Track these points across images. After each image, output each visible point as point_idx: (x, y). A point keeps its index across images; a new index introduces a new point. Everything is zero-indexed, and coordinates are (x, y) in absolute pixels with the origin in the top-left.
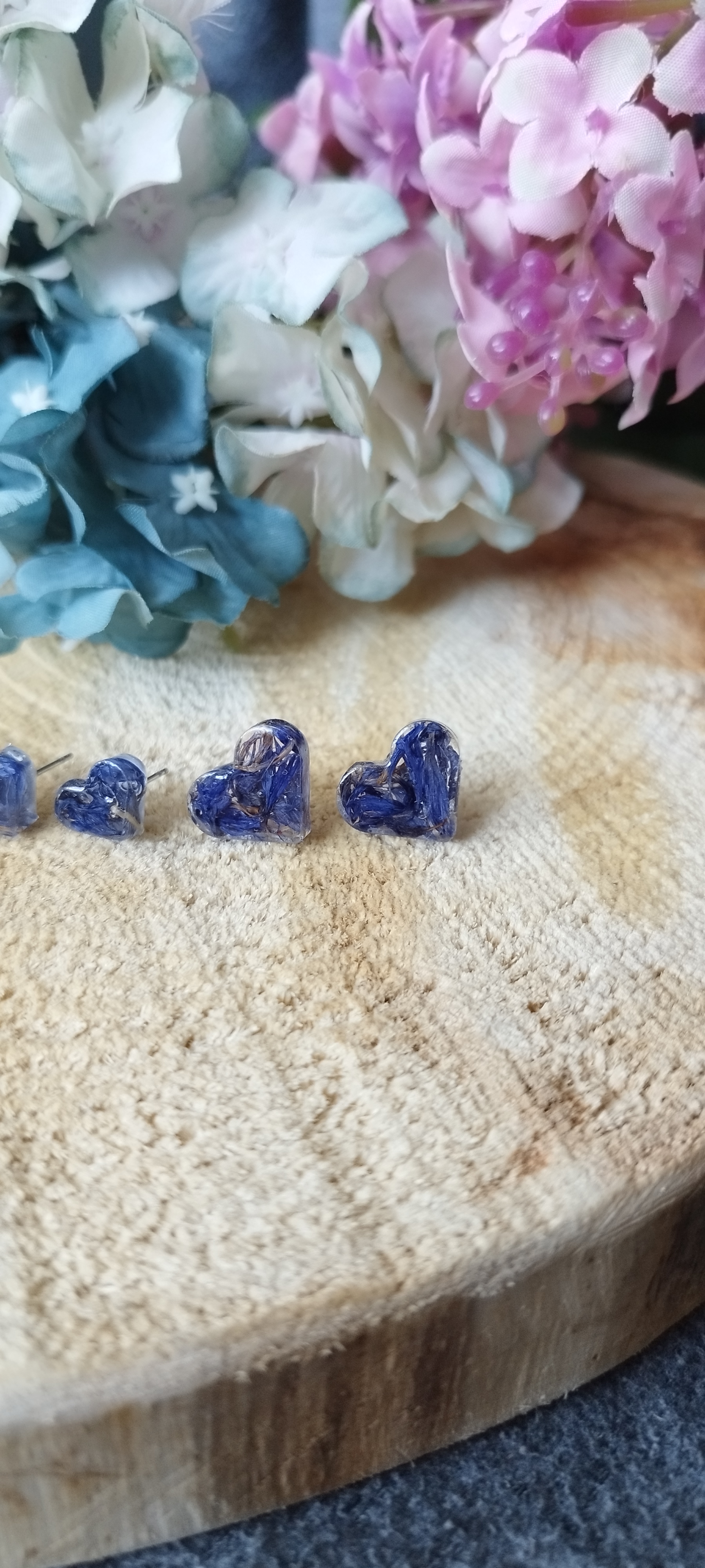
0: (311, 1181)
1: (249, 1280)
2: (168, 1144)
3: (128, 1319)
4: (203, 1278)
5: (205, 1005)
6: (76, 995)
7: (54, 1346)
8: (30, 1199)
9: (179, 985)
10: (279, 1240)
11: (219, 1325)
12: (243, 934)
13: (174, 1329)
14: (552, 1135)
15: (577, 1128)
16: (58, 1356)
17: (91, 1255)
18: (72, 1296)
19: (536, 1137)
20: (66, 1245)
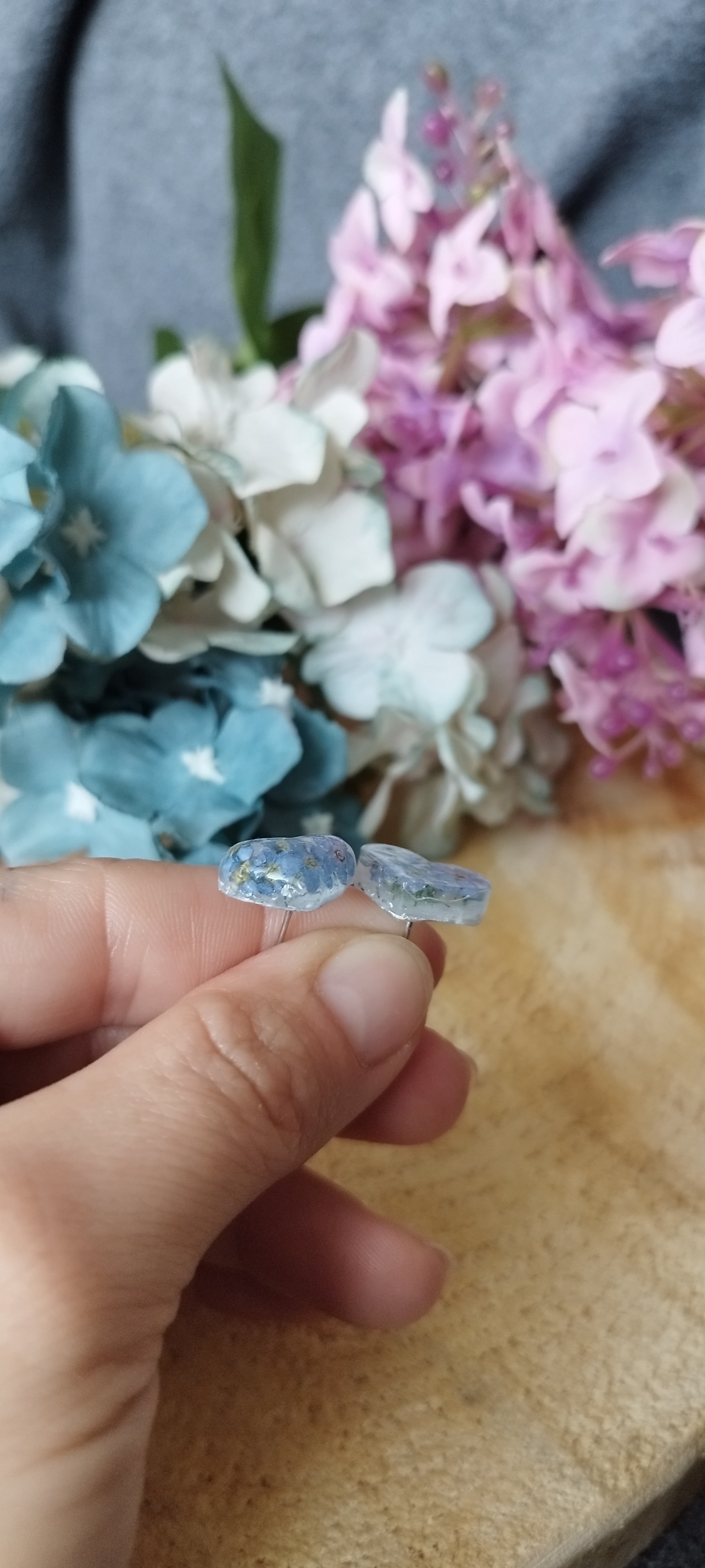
0: (677, 1318)
1: (687, 1398)
3: (638, 1448)
4: (659, 1405)
7: (610, 1483)
8: (528, 1392)
10: (685, 1363)
11: (687, 1432)
13: (665, 1443)
16: (615, 1486)
17: (587, 1415)
18: (594, 1446)
20: (570, 1413)
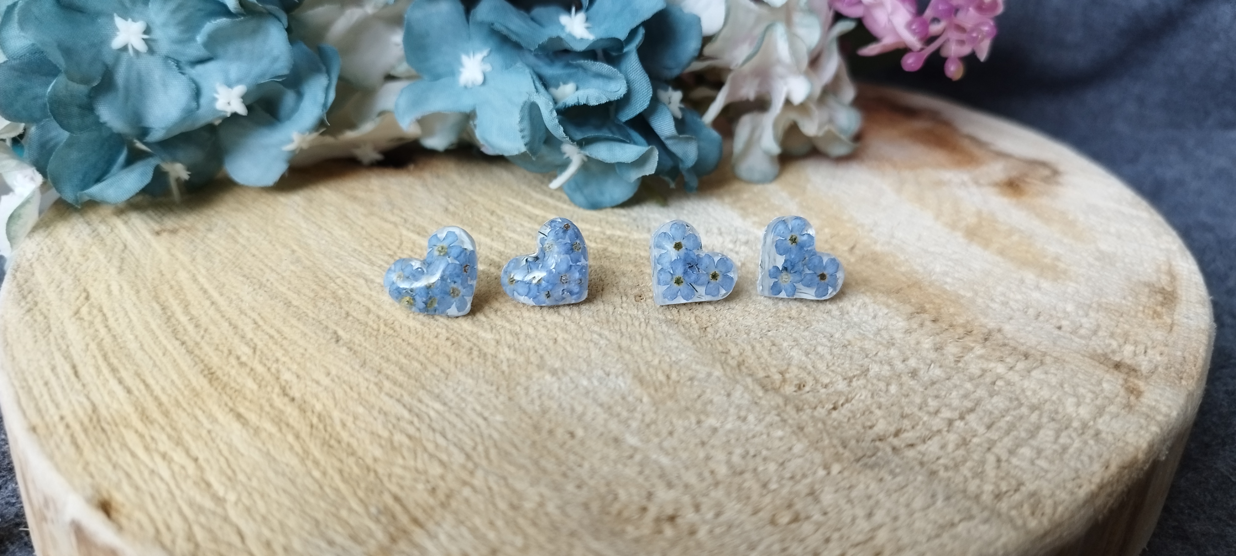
1: (1074, 470)
2: (959, 424)
3: (1039, 502)
5: (901, 358)
6: (824, 368)
7: (1019, 523)
9: (874, 353)
11: (1081, 493)
12: (877, 324)
13: (1063, 500)
14: (1131, 379)
15: (1139, 373)
19: (1126, 381)
